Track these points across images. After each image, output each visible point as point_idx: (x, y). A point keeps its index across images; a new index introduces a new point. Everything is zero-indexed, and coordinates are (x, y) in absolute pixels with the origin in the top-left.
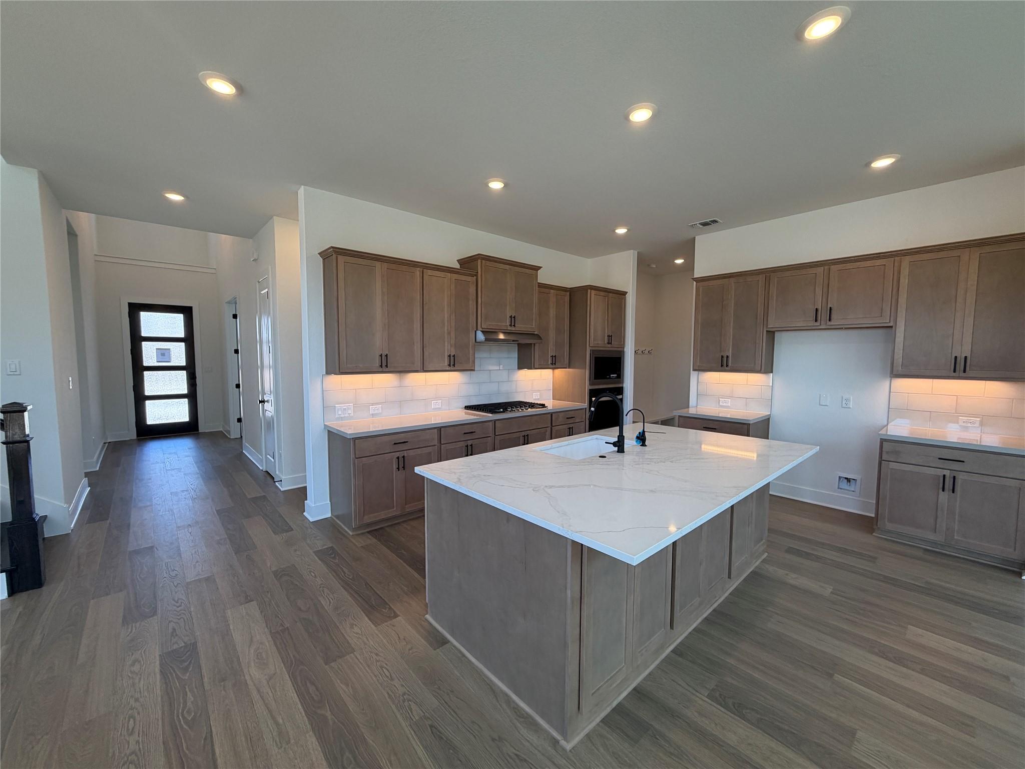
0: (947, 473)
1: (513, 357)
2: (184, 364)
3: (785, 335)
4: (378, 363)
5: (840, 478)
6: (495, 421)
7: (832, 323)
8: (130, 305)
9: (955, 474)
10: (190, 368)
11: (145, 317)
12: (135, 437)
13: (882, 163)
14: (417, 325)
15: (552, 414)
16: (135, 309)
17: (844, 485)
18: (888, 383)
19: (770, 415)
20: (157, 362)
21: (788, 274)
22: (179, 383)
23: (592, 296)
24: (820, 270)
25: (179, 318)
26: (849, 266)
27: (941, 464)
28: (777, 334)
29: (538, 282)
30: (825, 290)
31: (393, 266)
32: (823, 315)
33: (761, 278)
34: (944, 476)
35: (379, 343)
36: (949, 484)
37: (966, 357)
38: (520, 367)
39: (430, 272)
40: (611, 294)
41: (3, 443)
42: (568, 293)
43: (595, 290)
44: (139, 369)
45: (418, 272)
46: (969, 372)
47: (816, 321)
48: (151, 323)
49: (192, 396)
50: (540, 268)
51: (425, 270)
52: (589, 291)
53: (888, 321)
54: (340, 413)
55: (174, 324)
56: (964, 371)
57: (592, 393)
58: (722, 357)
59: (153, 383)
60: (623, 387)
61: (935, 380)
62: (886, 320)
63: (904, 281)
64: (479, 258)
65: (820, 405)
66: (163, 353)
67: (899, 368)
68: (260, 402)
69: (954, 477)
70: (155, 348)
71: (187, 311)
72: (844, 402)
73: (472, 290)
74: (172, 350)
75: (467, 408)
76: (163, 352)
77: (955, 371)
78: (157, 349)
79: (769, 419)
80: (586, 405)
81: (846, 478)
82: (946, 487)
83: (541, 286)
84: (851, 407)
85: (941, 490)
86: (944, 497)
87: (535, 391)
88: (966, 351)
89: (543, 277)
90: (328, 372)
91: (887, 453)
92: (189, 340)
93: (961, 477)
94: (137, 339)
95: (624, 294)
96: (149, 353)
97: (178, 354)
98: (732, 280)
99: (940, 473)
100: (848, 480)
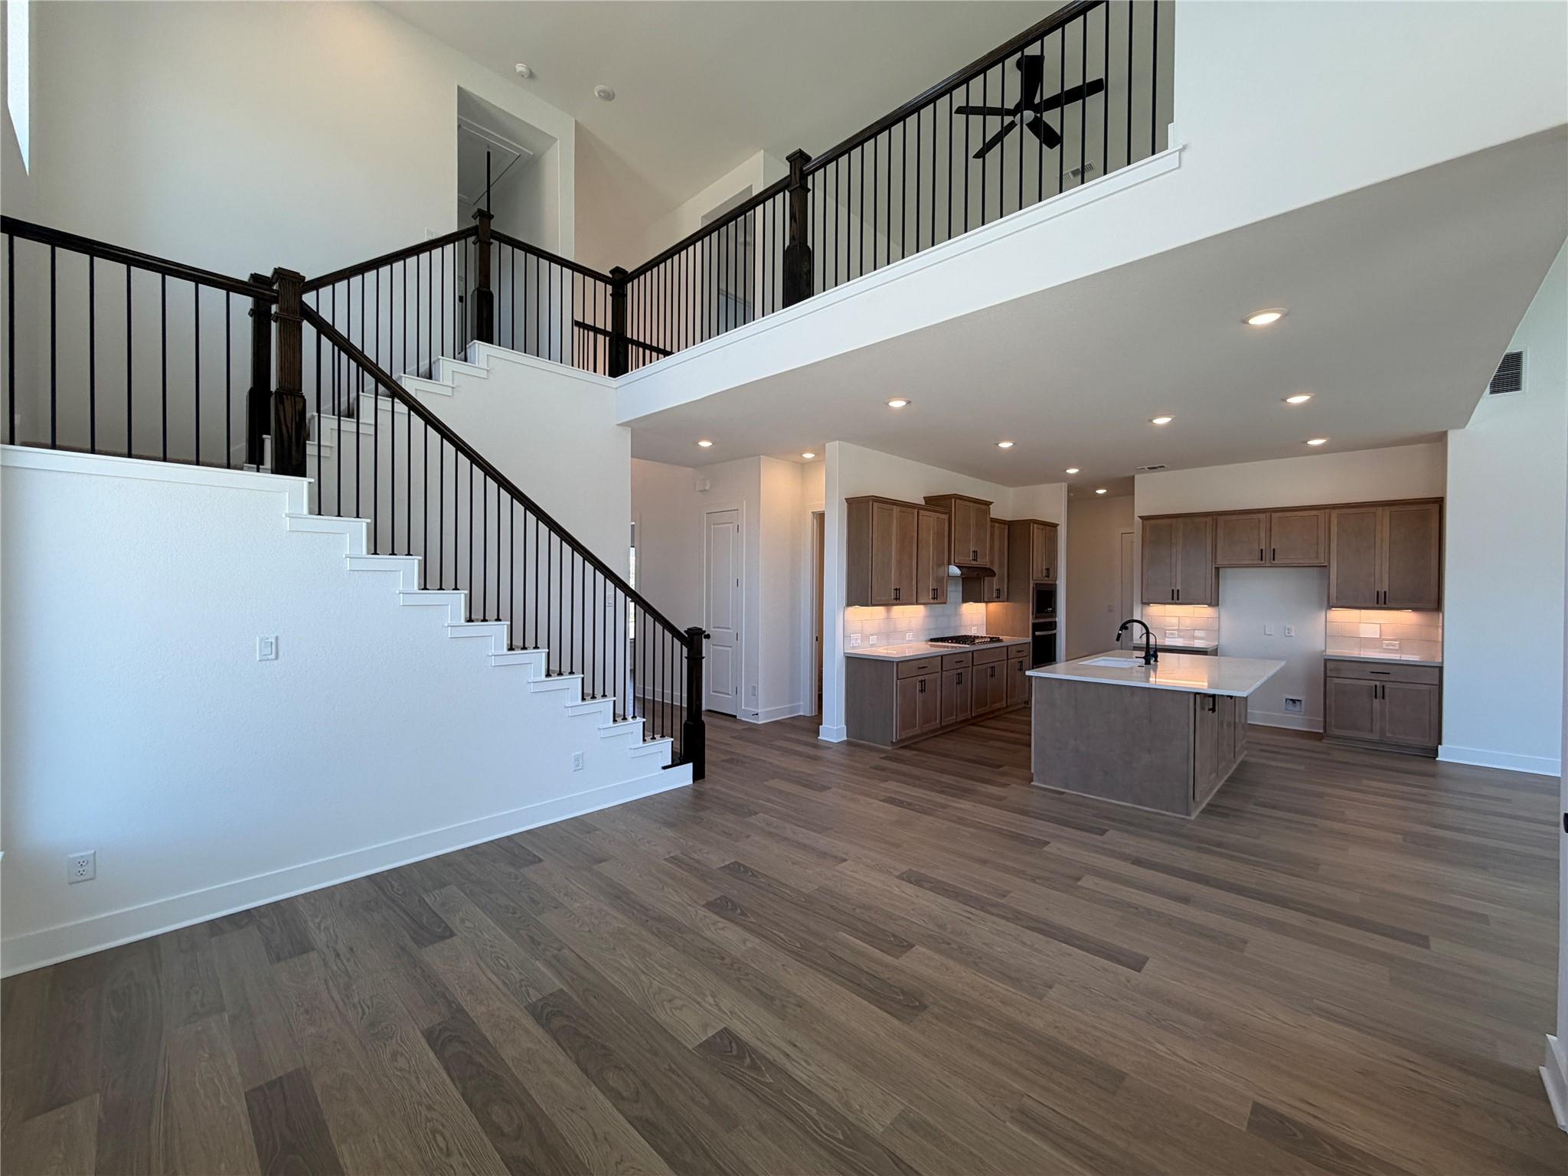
0: (1378, 683)
3: (1229, 571)
4: (893, 597)
5: (1287, 699)
6: (973, 652)
7: (1275, 562)
9: (1384, 683)
13: (1315, 442)
14: (914, 562)
15: (1007, 647)
17: (1290, 706)
18: (1324, 613)
19: (1217, 645)
21: (1234, 517)
23: (1034, 529)
24: (1262, 516)
26: (1288, 514)
27: (1373, 676)
28: (1221, 570)
29: (991, 516)
30: (1268, 533)
31: (904, 509)
32: (1268, 555)
33: (1209, 520)
34: (1376, 686)
35: (893, 577)
36: (1379, 693)
37: (1385, 592)
38: (965, 600)
39: (922, 513)
40: (1047, 527)
42: (1007, 526)
43: (1037, 523)
45: (915, 513)
46: (1389, 604)
47: (1262, 560)
50: (992, 503)
51: (920, 511)
52: (1032, 524)
53: (1323, 561)
54: (853, 642)
56: (1385, 603)
57: (1035, 627)
58: (1173, 590)
60: (1056, 622)
61: (1363, 611)
62: (1322, 561)
63: (1334, 530)
64: (952, 498)
65: (1265, 634)
67: (1333, 600)
69: (1383, 687)
72: (1287, 631)
73: (946, 527)
75: (931, 640)
77: (1378, 603)
79: (1217, 649)
80: (1030, 639)
81: (1291, 700)
82: (1378, 695)
83: (994, 520)
84: (1293, 635)
85: (1374, 699)
86: (1376, 703)
87: (974, 626)
88: (1385, 587)
90: (850, 604)
91: (1331, 670)
93: (1388, 685)
95: (1056, 526)
98: (1180, 520)
99: (1373, 683)
100: (1294, 701)
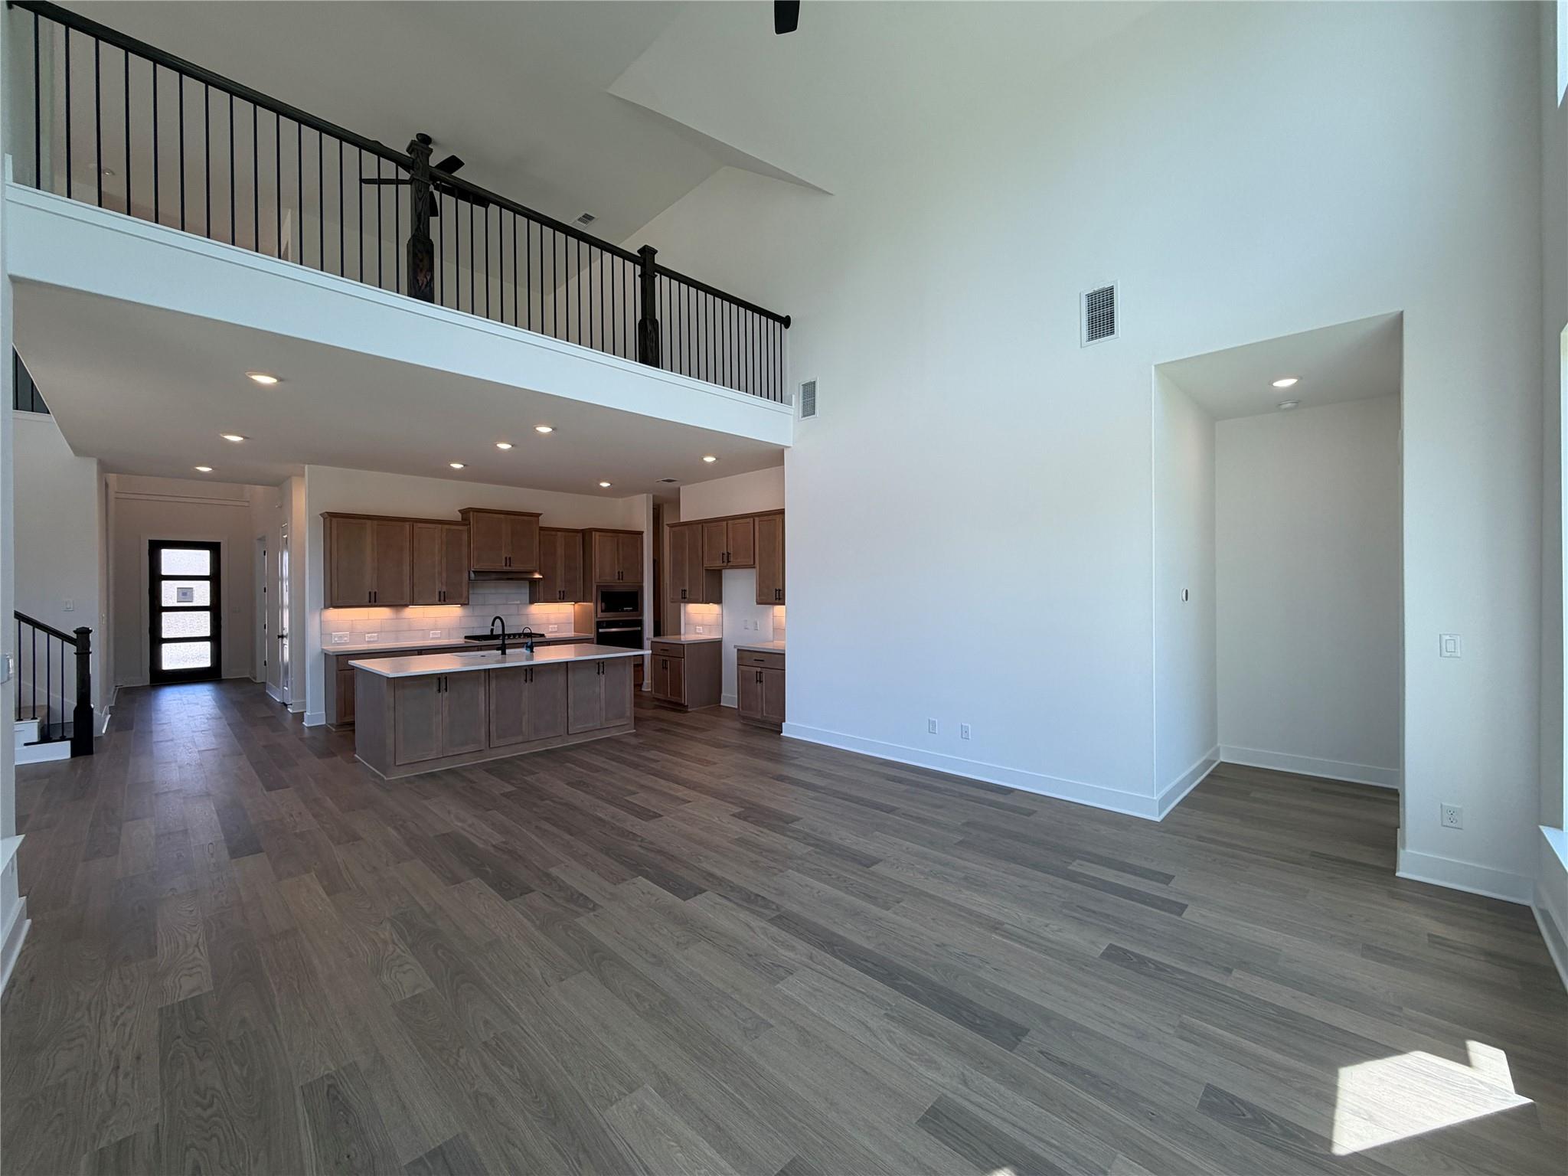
1: (526, 592)
2: (208, 603)
4: (367, 599)
7: (730, 564)
8: (151, 542)
9: (762, 670)
10: (215, 609)
11: (166, 554)
12: (148, 683)
14: (406, 569)
16: (156, 547)
19: (722, 638)
20: (178, 602)
21: (711, 525)
22: (201, 624)
23: (596, 536)
24: (724, 523)
25: (205, 555)
26: (736, 521)
27: (756, 664)
28: (722, 572)
29: (541, 525)
30: (727, 539)
32: (726, 558)
33: (700, 527)
35: (369, 582)
38: (532, 602)
39: (420, 525)
40: (621, 535)
41: (75, 653)
42: (580, 534)
43: (600, 532)
44: (156, 609)
45: (407, 526)
47: (723, 562)
48: (172, 561)
49: (215, 638)
50: (541, 514)
51: (415, 524)
52: (594, 533)
53: (753, 563)
54: (336, 639)
55: (199, 561)
56: (779, 599)
57: (599, 625)
58: (683, 590)
59: (170, 624)
60: (641, 620)
63: (757, 535)
64: (469, 512)
65: (745, 628)
66: (185, 593)
68: (279, 637)
69: (762, 672)
70: (176, 588)
71: (214, 548)
72: (755, 625)
73: (465, 537)
74: (194, 589)
75: (466, 637)
76: (185, 591)
77: (776, 599)
78: (178, 588)
79: (720, 641)
80: (592, 636)
82: (759, 680)
83: (542, 529)
84: (758, 628)
85: (757, 683)
86: (759, 686)
87: (552, 624)
88: (780, 585)
89: (544, 522)
90: (326, 607)
91: (740, 658)
92: (215, 578)
94: (156, 578)
95: (641, 533)
96: (169, 593)
97: (202, 593)
98: (686, 527)
99: (757, 670)
